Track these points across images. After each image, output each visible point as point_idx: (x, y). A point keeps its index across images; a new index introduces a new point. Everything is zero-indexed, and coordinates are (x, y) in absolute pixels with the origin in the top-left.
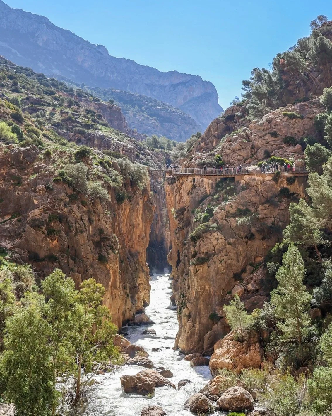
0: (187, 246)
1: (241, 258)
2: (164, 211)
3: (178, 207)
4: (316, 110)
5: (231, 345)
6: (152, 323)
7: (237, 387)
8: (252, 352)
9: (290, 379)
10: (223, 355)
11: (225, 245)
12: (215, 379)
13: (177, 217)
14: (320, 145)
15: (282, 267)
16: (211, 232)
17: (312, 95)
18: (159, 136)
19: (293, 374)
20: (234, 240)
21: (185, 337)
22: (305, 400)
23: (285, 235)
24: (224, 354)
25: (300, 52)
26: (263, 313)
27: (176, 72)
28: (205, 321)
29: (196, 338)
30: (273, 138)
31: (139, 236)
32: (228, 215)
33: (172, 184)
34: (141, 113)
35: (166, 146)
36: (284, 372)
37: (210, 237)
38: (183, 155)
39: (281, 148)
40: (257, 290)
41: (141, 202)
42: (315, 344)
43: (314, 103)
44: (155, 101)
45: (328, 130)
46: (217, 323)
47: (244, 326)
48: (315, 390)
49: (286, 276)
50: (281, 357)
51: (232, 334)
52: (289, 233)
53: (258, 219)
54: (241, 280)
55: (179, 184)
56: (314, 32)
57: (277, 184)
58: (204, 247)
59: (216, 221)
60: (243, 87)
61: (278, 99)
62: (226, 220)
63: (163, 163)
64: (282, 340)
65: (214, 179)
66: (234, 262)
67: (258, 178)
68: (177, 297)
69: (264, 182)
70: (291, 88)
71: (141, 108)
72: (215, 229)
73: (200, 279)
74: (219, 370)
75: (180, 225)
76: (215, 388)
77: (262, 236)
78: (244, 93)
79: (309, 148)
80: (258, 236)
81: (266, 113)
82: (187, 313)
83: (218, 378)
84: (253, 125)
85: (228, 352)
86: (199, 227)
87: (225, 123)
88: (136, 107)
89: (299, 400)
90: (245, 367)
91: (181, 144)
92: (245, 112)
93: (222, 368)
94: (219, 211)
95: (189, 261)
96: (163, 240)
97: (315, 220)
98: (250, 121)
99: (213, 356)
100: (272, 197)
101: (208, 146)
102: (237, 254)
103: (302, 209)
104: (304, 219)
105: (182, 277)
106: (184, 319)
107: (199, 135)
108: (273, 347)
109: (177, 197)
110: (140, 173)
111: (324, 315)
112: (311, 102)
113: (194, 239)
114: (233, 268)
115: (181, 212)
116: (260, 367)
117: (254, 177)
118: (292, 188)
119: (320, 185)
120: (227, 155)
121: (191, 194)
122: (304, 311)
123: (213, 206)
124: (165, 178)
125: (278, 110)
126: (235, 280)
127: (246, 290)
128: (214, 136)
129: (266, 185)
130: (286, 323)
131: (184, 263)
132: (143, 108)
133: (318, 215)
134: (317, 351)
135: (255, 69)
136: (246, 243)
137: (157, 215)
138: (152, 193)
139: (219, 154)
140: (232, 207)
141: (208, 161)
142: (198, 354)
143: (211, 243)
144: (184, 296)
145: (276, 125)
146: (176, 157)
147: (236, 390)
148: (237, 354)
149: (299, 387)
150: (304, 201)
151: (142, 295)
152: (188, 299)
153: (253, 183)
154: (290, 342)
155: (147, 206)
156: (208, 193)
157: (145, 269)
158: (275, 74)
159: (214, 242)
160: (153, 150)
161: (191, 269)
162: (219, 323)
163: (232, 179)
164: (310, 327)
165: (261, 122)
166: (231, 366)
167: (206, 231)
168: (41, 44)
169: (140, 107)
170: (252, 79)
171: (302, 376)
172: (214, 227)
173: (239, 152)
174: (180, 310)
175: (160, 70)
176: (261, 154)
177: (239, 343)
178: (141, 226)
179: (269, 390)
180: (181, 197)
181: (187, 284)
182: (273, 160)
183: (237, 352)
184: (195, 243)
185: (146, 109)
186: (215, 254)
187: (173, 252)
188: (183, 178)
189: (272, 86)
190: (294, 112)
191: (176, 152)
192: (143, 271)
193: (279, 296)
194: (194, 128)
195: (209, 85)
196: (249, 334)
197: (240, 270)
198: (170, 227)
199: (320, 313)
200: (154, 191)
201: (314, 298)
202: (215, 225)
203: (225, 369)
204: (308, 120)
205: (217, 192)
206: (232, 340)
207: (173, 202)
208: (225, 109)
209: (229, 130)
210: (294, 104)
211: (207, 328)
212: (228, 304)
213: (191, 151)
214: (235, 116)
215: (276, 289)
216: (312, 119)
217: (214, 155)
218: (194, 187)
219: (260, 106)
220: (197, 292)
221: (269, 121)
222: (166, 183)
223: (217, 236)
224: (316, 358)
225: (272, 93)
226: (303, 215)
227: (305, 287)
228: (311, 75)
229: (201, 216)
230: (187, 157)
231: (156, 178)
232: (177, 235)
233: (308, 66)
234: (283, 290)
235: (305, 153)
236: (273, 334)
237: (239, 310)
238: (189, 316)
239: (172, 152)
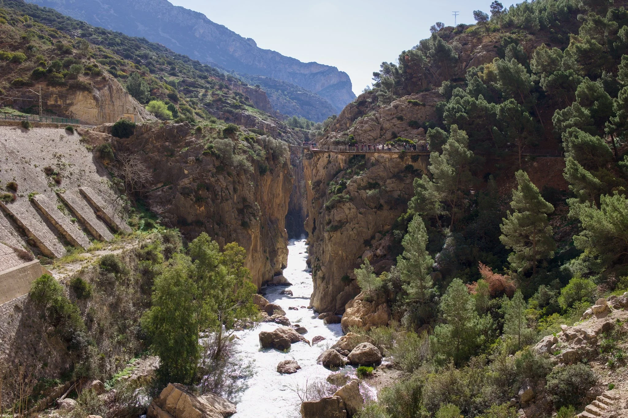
0: (322, 215)
1: (370, 226)
2: (302, 183)
3: (315, 180)
4: (436, 99)
5: (361, 305)
6: (289, 285)
7: (366, 343)
8: (380, 311)
9: (414, 335)
10: (353, 314)
11: (357, 214)
12: (346, 336)
13: (313, 189)
14: (439, 128)
15: (408, 235)
16: (344, 203)
17: (432, 86)
18: (299, 117)
19: (417, 331)
20: (365, 210)
21: (320, 297)
22: (428, 354)
23: (410, 207)
24: (355, 313)
25: (422, 50)
26: (390, 276)
27: (315, 63)
28: (338, 282)
29: (329, 298)
30: (399, 122)
31: (279, 205)
32: (359, 188)
33: (310, 159)
34: (284, 96)
35: (305, 126)
36: (408, 329)
37: (343, 207)
38: (320, 134)
39: (407, 130)
40: (385, 255)
41: (281, 174)
42: (437, 303)
43: (434, 93)
44: (297, 86)
45: (446, 116)
46: (349, 285)
47: (373, 287)
48: (436, 345)
49: (411, 242)
50: (406, 315)
51: (362, 295)
52: (413, 205)
53: (386, 192)
54: (371, 246)
55: (316, 159)
56: (433, 35)
57: (403, 161)
58: (337, 215)
59: (348, 193)
60: (374, 77)
61: (404, 89)
62: (358, 192)
63: (302, 141)
64: (407, 301)
65: (348, 156)
66: (365, 230)
67: (386, 156)
68: (313, 261)
69: (391, 159)
70: (414, 80)
71: (283, 93)
72: (347, 200)
73: (334, 245)
74: (350, 328)
75: (317, 196)
76: (346, 344)
77: (389, 207)
78: (375, 82)
79: (430, 131)
80: (386, 207)
81: (394, 100)
82: (321, 275)
83: (349, 335)
84: (382, 110)
85: (358, 311)
86: (333, 198)
87: (357, 108)
88: (280, 91)
89: (422, 354)
90: (374, 325)
91: (318, 125)
92: (375, 99)
93: (352, 326)
94: (351, 184)
95: (324, 228)
96: (300, 209)
97: (436, 193)
98: (379, 106)
99: (344, 314)
100: (398, 173)
101: (342, 127)
102: (367, 222)
103: (425, 183)
104: (426, 192)
105: (317, 242)
106: (319, 281)
107: (335, 117)
108: (399, 306)
109: (314, 171)
110: (281, 148)
111: (444, 278)
112: (432, 93)
113: (329, 209)
114: (364, 235)
115: (317, 184)
116: (387, 325)
117: (382, 155)
118: (416, 165)
119: (440, 163)
120: (359, 135)
121: (327, 168)
122: (428, 274)
123: (347, 179)
124: (303, 153)
125: (404, 98)
126: (366, 246)
127: (375, 255)
128: (348, 118)
129: (393, 162)
130: (411, 285)
131: (320, 230)
132: (286, 93)
133: (438, 189)
134: (438, 309)
135: (384, 63)
136: (376, 213)
137: (296, 187)
138: (291, 166)
139: (352, 133)
140: (363, 180)
141: (342, 140)
142: (330, 313)
143: (344, 212)
144: (318, 260)
145: (402, 111)
146: (313, 135)
147: (365, 346)
148: (366, 313)
149: (422, 342)
150: (426, 177)
151: (280, 258)
152: (322, 262)
153: (382, 160)
154: (414, 302)
155: (287, 178)
156: (342, 167)
157: (283, 234)
158: (400, 68)
159: (347, 211)
160: (293, 129)
161: (326, 235)
162: (351, 285)
163: (363, 157)
164: (431, 288)
165: (389, 107)
166: (361, 324)
167: (339, 201)
168: (198, 36)
169: (283, 91)
170: (381, 71)
171: (425, 333)
172: (347, 198)
173: (369, 133)
174: (315, 272)
175: (301, 61)
176: (388, 135)
177: (368, 303)
178: (281, 195)
179: (395, 345)
180: (318, 171)
181: (321, 249)
182: (399, 140)
183: (366, 311)
184: (330, 212)
185: (288, 93)
186: (347, 222)
187: (310, 219)
188: (320, 154)
189: (398, 78)
190: (417, 100)
191: (314, 131)
192: (282, 236)
193: (404, 261)
194: (330, 111)
195: (344, 75)
196: (377, 294)
197: (370, 237)
198: (307, 197)
199: (440, 276)
200: (293, 165)
201: (435, 262)
202: (348, 196)
203: (355, 326)
204: (429, 107)
205: (350, 167)
206: (362, 300)
207: (311, 175)
208: (357, 96)
209: (361, 113)
210: (417, 93)
211: (339, 290)
212: (359, 267)
213: (327, 130)
214: (366, 102)
215: (401, 254)
216: (433, 106)
217: (348, 135)
218: (329, 162)
219: (388, 94)
220: (331, 256)
221: (396, 107)
222: (304, 158)
223: (349, 206)
224: (437, 316)
225: (398, 83)
226: (426, 189)
227: (428, 252)
228: (431, 70)
229: (335, 188)
230: (324, 135)
231: (295, 154)
232: (314, 205)
233: (429, 62)
234: (409, 255)
235: (427, 135)
236: (399, 294)
237: (368, 272)
238: (323, 278)
239: (310, 131)
